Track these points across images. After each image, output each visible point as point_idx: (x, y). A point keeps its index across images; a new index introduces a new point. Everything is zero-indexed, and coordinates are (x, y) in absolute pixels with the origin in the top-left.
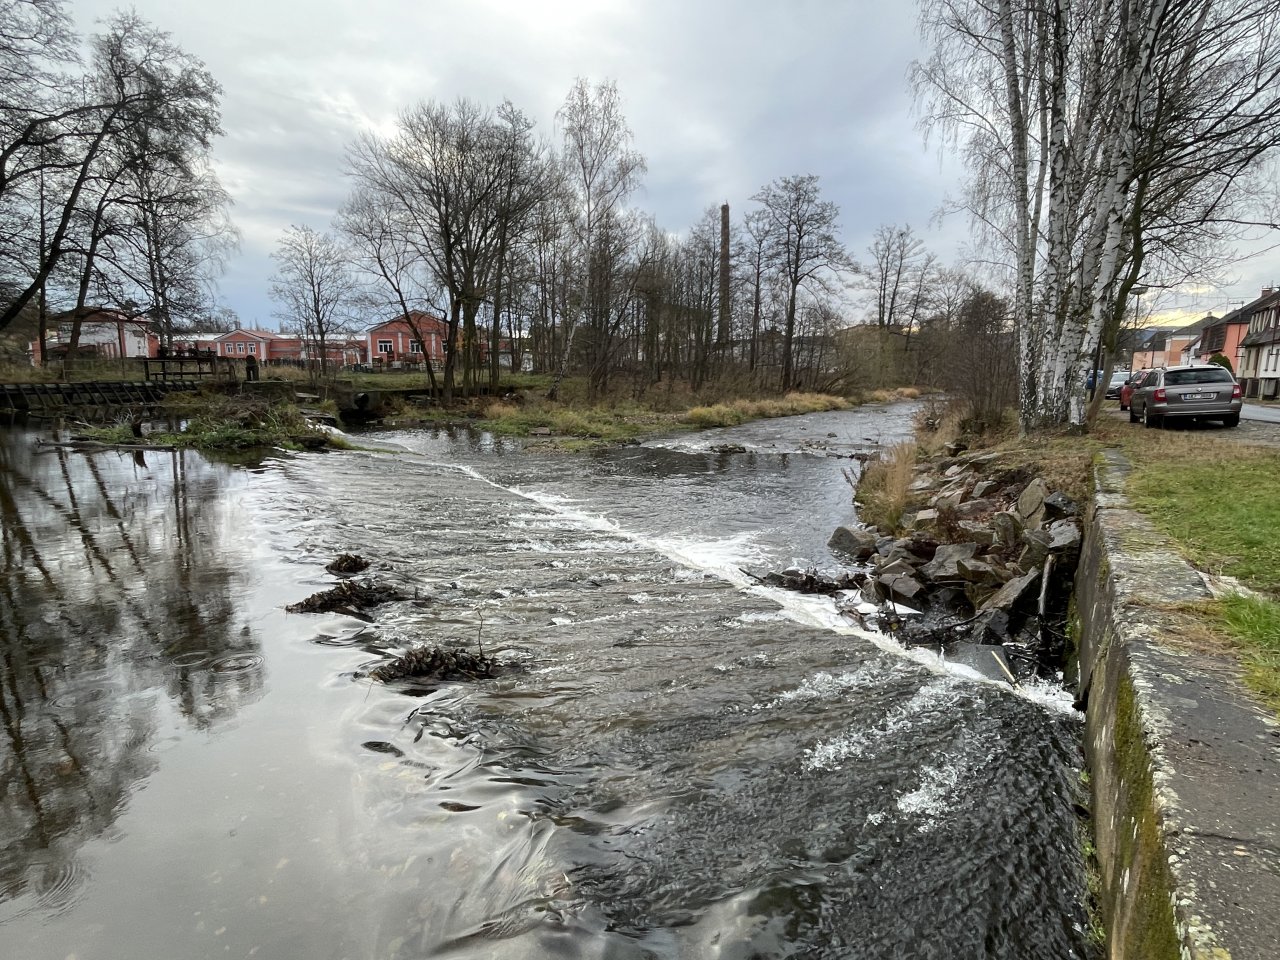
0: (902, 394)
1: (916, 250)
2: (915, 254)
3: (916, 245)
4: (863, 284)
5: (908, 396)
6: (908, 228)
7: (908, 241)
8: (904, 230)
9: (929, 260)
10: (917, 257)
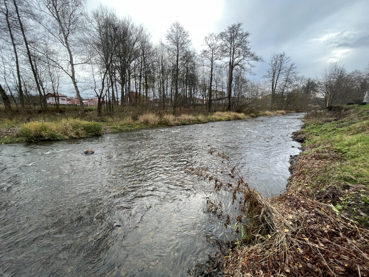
0: (278, 113)
1: (287, 61)
2: (286, 63)
3: (287, 59)
4: (266, 76)
5: (280, 113)
6: (284, 54)
7: (284, 58)
8: (282, 54)
9: (292, 65)
10: (287, 64)
